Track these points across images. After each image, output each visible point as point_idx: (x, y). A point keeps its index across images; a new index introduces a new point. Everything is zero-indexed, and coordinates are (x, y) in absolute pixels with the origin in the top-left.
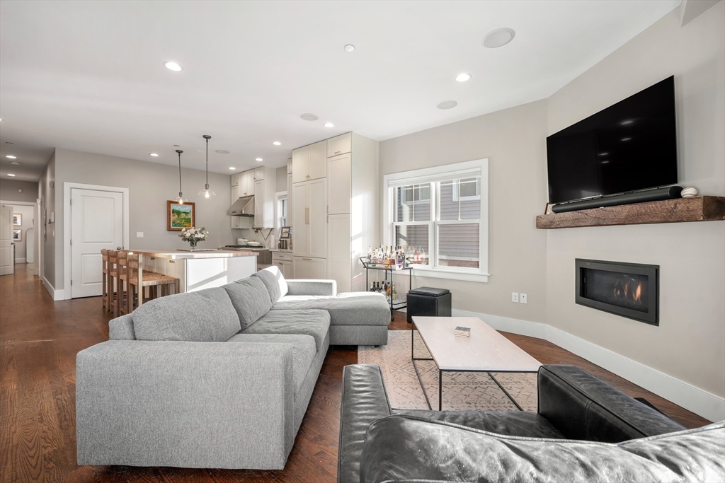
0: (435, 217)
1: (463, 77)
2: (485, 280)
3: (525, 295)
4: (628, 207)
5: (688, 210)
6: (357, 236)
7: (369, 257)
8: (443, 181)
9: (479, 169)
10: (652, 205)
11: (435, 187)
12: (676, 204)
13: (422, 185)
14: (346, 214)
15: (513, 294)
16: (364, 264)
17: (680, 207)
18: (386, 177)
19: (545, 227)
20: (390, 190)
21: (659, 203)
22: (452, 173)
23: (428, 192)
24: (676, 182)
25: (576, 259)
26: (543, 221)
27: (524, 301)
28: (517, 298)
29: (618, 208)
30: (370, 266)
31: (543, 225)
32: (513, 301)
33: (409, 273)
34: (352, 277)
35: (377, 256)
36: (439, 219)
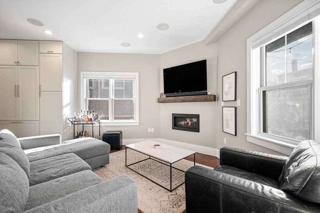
0: (112, 96)
1: (140, 36)
2: (138, 124)
3: (153, 129)
4: (193, 96)
5: (210, 98)
6: (67, 106)
7: (75, 118)
8: (116, 79)
9: (135, 77)
10: (200, 96)
11: (112, 82)
12: (207, 97)
13: (94, 80)
14: (59, 92)
15: (149, 129)
16: (71, 122)
17: (208, 97)
18: (82, 73)
19: (162, 102)
20: (85, 80)
21: (202, 96)
22: (122, 76)
23: (107, 83)
24: (207, 90)
25: (172, 114)
26: (161, 100)
27: (153, 131)
28: (150, 130)
29: (190, 97)
30: (76, 123)
31: (160, 101)
32: (149, 131)
33: (99, 125)
34: (63, 131)
35: (80, 117)
36: (114, 97)
